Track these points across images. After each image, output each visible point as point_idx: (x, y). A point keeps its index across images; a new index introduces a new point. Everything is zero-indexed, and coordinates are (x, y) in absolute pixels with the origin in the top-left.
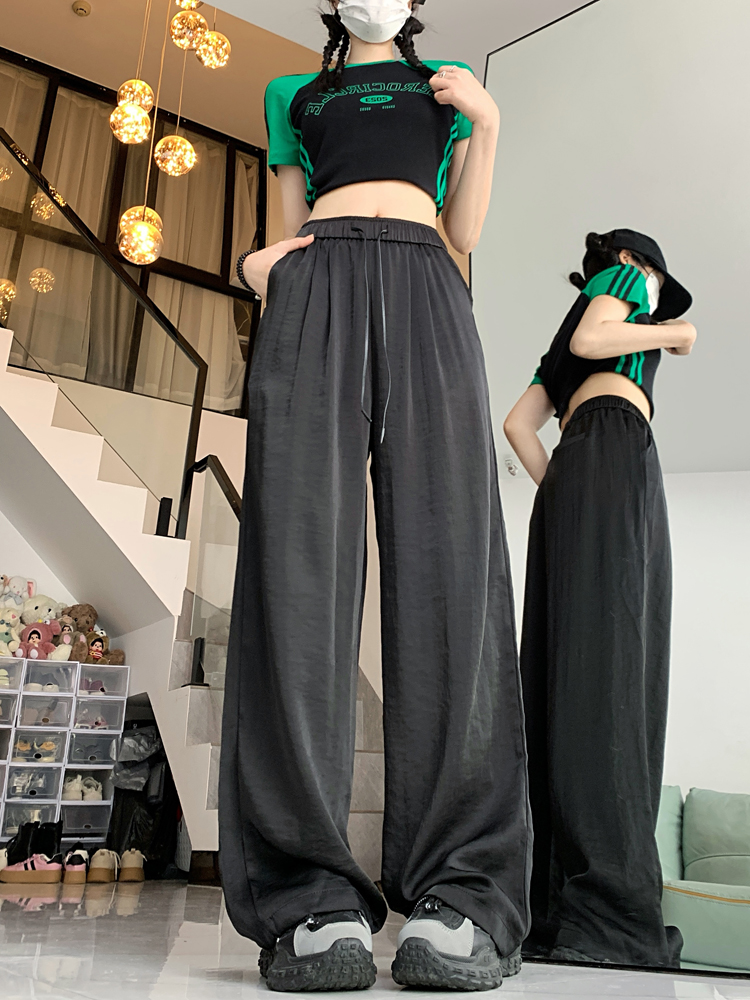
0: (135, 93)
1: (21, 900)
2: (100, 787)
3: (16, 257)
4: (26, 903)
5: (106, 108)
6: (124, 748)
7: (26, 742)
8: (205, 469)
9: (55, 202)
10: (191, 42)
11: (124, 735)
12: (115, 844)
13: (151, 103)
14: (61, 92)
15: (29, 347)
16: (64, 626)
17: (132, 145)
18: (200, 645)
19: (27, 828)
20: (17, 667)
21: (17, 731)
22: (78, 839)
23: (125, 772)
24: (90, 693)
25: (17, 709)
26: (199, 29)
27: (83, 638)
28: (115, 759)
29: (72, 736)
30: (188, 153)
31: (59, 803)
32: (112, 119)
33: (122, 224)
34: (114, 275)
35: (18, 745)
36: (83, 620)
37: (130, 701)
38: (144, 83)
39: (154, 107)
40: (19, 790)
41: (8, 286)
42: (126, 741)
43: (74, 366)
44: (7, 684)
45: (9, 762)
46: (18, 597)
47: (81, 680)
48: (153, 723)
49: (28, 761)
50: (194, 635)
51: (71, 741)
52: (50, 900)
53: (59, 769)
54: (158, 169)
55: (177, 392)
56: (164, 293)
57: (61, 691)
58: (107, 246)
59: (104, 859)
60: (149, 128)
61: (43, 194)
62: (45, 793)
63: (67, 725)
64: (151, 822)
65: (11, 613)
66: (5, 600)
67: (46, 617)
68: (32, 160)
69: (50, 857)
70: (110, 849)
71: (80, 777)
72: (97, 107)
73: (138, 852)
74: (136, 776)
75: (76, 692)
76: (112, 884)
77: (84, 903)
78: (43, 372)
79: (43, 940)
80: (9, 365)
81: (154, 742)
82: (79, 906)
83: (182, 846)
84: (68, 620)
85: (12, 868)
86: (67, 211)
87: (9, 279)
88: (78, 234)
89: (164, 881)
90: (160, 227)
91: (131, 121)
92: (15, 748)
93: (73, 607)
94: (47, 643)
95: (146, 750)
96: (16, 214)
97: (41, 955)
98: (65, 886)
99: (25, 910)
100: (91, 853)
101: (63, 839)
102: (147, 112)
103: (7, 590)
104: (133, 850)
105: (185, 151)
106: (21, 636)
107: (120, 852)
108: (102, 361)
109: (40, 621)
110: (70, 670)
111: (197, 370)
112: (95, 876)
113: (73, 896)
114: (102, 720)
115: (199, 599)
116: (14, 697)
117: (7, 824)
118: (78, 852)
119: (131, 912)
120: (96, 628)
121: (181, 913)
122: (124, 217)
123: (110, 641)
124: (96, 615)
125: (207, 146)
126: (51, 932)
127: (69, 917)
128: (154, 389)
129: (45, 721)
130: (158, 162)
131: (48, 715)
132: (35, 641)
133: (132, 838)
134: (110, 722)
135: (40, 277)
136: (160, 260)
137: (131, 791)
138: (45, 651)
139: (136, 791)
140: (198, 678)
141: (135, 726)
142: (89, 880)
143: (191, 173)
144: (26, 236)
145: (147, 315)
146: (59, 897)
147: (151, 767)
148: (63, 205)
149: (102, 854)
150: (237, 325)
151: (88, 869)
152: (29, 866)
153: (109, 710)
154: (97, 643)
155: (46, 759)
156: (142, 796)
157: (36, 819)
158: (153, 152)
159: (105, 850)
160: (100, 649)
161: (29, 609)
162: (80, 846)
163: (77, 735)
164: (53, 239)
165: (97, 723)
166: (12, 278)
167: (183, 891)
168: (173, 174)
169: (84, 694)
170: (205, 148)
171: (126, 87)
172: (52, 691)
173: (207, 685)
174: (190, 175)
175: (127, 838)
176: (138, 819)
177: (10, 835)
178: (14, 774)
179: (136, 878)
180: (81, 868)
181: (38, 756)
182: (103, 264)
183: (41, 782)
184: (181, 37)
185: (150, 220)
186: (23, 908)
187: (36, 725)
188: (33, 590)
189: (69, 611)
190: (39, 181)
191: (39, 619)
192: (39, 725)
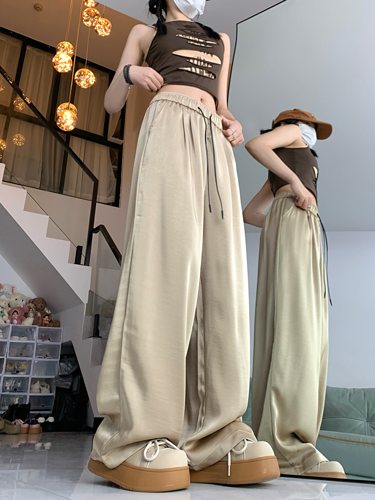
0: (65, 48)
2: (49, 387)
3: (6, 128)
5: (50, 55)
7: (11, 365)
8: (98, 232)
9: (26, 102)
10: (92, 23)
11: (60, 362)
12: (56, 414)
13: (72, 53)
14: (29, 48)
15: (12, 172)
16: (30, 308)
17: (63, 73)
18: (97, 317)
19: (13, 407)
20: (7, 328)
21: (7, 360)
22: (38, 412)
23: (61, 379)
24: (43, 341)
25: (7, 349)
26: (96, 17)
27: (39, 314)
29: (34, 362)
30: (91, 77)
31: (28, 394)
32: (54, 60)
33: (58, 111)
34: (53, 137)
35: (8, 367)
36: (39, 306)
37: (63, 345)
38: (69, 43)
39: (74, 56)
40: (8, 388)
41: (3, 142)
42: (61, 364)
43: (34, 181)
44: (2, 337)
45: (3, 375)
46: (7, 294)
47: (39, 335)
48: (74, 355)
49: (13, 374)
50: (94, 312)
51: (34, 364)
52: (24, 442)
53: (29, 378)
54: (76, 83)
55: (84, 194)
56: (77, 145)
57: (29, 340)
58: (50, 123)
60: (72, 65)
61: (20, 98)
62: (21, 390)
63: (32, 356)
65: (4, 302)
66: (1, 295)
67: (21, 304)
68: (14, 81)
69: (23, 421)
71: (38, 382)
72: (46, 55)
74: (66, 381)
75: (36, 340)
78: (20, 185)
79: (21, 462)
80: (3, 181)
81: (75, 365)
83: (89, 415)
84: (32, 305)
86: (31, 106)
88: (37, 117)
89: (81, 432)
90: (76, 113)
91: (63, 61)
92: (6, 368)
93: (34, 299)
94: (21, 317)
95: (71, 369)
96: (6, 108)
97: (20, 469)
98: (30, 435)
99: (12, 447)
101: (30, 412)
102: (71, 57)
106: (9, 313)
108: (48, 179)
109: (18, 306)
110: (33, 330)
111: (93, 183)
113: (33, 440)
114: (49, 354)
115: (96, 295)
116: (6, 343)
117: (2, 405)
122: (59, 108)
123: (53, 315)
124: (46, 303)
125: (101, 75)
126: (25, 457)
128: (73, 193)
129: (21, 354)
130: (76, 81)
131: (22, 352)
132: (16, 315)
133: (65, 412)
134: (53, 355)
135: (18, 138)
136: (75, 129)
137: (64, 388)
138: (21, 320)
139: (66, 389)
140: (96, 333)
141: (65, 357)
143: (92, 86)
144: (11, 118)
145: (69, 156)
146: (27, 440)
147: (74, 377)
148: (29, 103)
150: (112, 161)
153: (52, 350)
154: (47, 317)
155: (21, 373)
156: (69, 391)
157: (17, 402)
158: (74, 77)
160: (48, 319)
161: (12, 300)
162: (40, 415)
163: (37, 361)
164: (24, 120)
165: (46, 356)
166: (4, 138)
167: (91, 437)
168: (84, 87)
169: (40, 341)
170: (98, 76)
171: (61, 45)
172: (24, 340)
173: (101, 337)
174: (91, 88)
175: (62, 412)
176: (67, 402)
177: (5, 410)
178: (6, 380)
181: (18, 372)
182: (49, 132)
184: (87, 21)
185: (71, 109)
187: (16, 356)
188: (14, 291)
189: (32, 301)
190: (18, 92)
191: (18, 304)
192: (18, 356)
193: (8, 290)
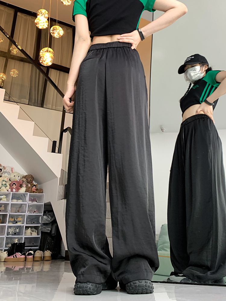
0: (43, 13)
1: (12, 267)
2: (37, 231)
3: (6, 66)
4: (14, 268)
5: (33, 18)
6: (43, 219)
7: (12, 218)
8: (67, 131)
9: (18, 48)
11: (43, 215)
12: (42, 249)
13: (48, 16)
14: (19, 14)
15: (10, 95)
16: (23, 181)
17: (42, 29)
18: (66, 186)
19: (14, 245)
20: (9, 195)
21: (9, 215)
22: (30, 248)
23: (44, 226)
24: (32, 202)
25: (9, 208)
27: (29, 185)
28: (41, 222)
29: (27, 216)
30: (61, 31)
31: (24, 236)
32: (36, 21)
33: (41, 53)
34: (38, 70)
35: (10, 219)
36: (29, 180)
37: (45, 204)
38: (45, 10)
39: (49, 17)
40: (11, 233)
41: (3, 75)
42: (44, 217)
43: (26, 100)
44: (6, 200)
45: (7, 224)
46: (9, 173)
47: (29, 198)
48: (52, 211)
49: (13, 224)
50: (64, 183)
51: (27, 217)
52: (22, 267)
53: (23, 226)
54: (52, 36)
55: (58, 107)
56: (54, 75)
57: (23, 202)
58: (36, 61)
59: (38, 254)
60: (48, 24)
61: (14, 46)
62: (19, 234)
63: (25, 212)
64: (53, 242)
65: (7, 178)
66: (4, 174)
67: (18, 179)
68: (10, 36)
69: (21, 253)
70: (40, 251)
71: (30, 228)
72: (30, 18)
73: (49, 251)
74: (48, 228)
75: (28, 202)
76: (41, 261)
77: (33, 267)
78: (15, 102)
79: (20, 279)
80: (4, 100)
81: (53, 217)
82: (31, 269)
83: (62, 249)
84: (25, 180)
85: (9, 257)
86: (22, 51)
87: (3, 73)
88: (26, 58)
89: (58, 260)
90: (53, 54)
91: (42, 22)
92: (9, 220)
93: (26, 176)
94: (18, 187)
95: (50, 219)
96: (5, 53)
97: (19, 284)
98: (27, 262)
99: (14, 270)
100: (34, 252)
101: (25, 248)
102: (47, 19)
103: (5, 170)
104: (48, 250)
105: (60, 30)
106: (10, 185)
107: (43, 251)
108: (34, 98)
109: (16, 180)
110: (26, 195)
112: (36, 259)
113: (29, 265)
114: (36, 211)
116: (8, 204)
117: (7, 244)
118: (30, 252)
119: (48, 270)
120: (33, 182)
121: (63, 270)
122: (41, 51)
123: (38, 186)
124: (33, 178)
125: (67, 28)
126: (22, 276)
127: (28, 272)
128: (50, 106)
129: (18, 211)
130: (52, 34)
131: (19, 209)
132: (14, 186)
133: (47, 247)
134: (39, 211)
135: (13, 72)
136: (53, 64)
137: (46, 232)
138: (18, 189)
139: (48, 232)
141: (47, 212)
142: (34, 260)
143: (62, 37)
144: (9, 59)
145: (48, 82)
146: (25, 266)
147: (52, 225)
148: (21, 49)
149: (38, 252)
151: (34, 257)
152: (15, 256)
153: (38, 208)
154: (34, 187)
155: (19, 223)
156: (50, 234)
157: (16, 242)
158: (50, 31)
159: (39, 251)
160: (35, 188)
161: (12, 176)
162: (31, 250)
163: (28, 215)
164: (18, 60)
165: (35, 212)
166: (4, 72)
167: (64, 263)
168: (57, 37)
169: (30, 202)
170: (66, 29)
171: (40, 12)
172: (20, 202)
174: (62, 38)
175: (45, 247)
176: (49, 241)
177: (8, 247)
178: (9, 228)
179: (49, 259)
180: (32, 256)
181: (16, 222)
182: (34, 67)
183: (18, 230)
185: (50, 52)
186: (13, 269)
187: (15, 212)
188: (13, 170)
189: (25, 177)
190: (13, 42)
191: (15, 179)
192: (16, 212)
193: (9, 170)
